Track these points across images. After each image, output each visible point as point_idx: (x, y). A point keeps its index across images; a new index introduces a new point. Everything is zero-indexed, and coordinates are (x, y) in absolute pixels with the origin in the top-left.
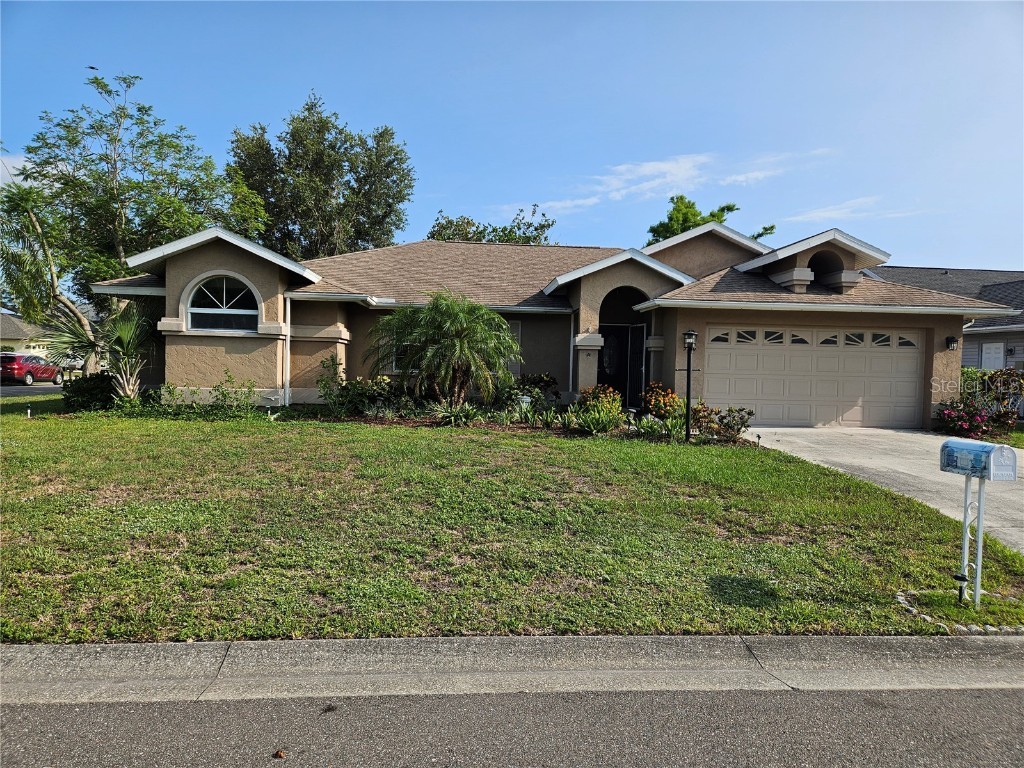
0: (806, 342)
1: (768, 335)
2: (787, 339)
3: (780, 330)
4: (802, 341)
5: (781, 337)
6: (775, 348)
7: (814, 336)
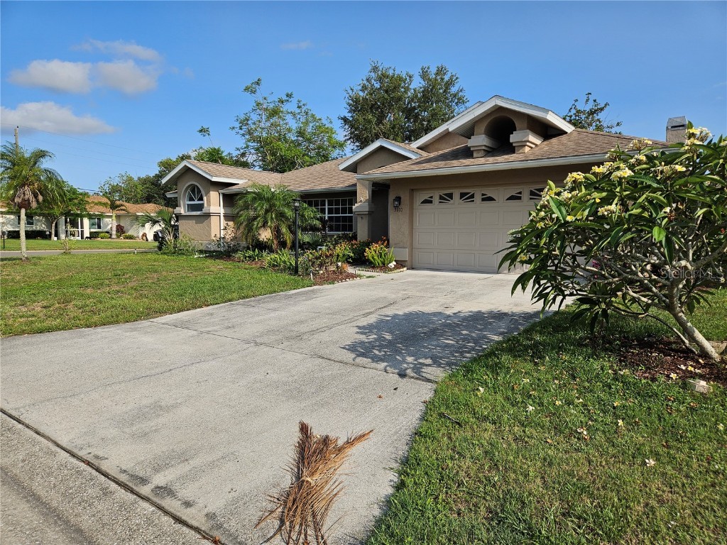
0: (493, 199)
1: (462, 195)
2: (478, 198)
3: (471, 191)
4: (490, 199)
5: (472, 196)
6: (469, 206)
7: (501, 194)
